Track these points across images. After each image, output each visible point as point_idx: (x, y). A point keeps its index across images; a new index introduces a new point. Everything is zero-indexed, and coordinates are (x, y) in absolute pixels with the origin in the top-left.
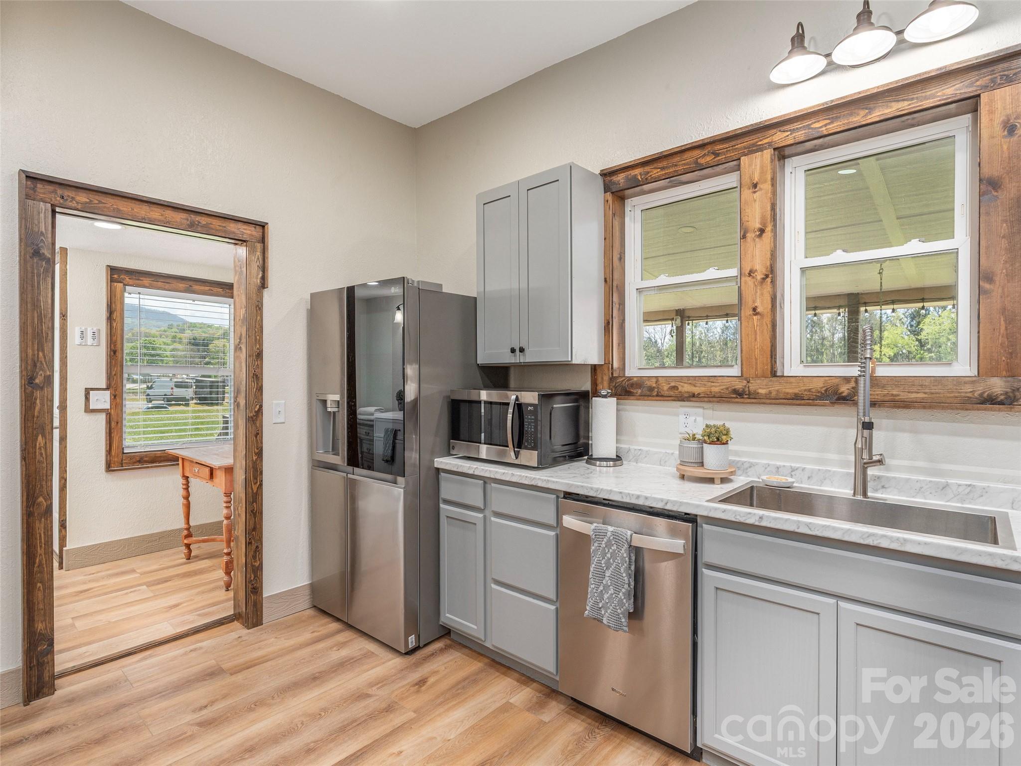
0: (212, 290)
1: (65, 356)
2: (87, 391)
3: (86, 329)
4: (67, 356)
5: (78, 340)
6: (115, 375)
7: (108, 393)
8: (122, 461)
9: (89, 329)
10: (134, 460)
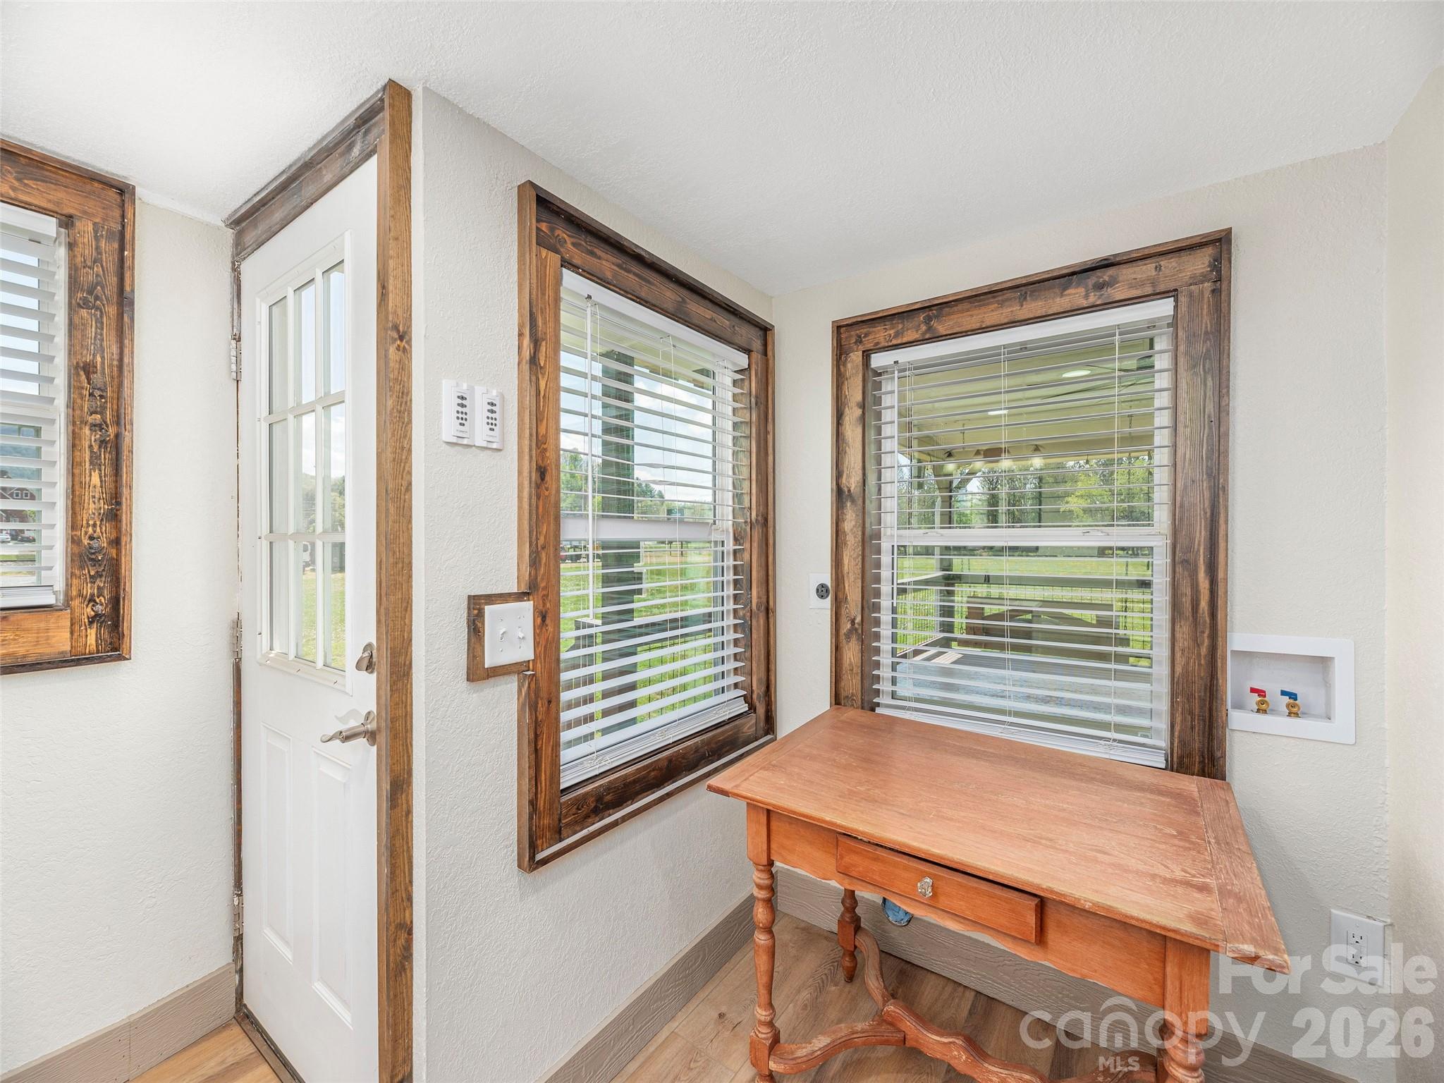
0: (715, 321)
1: (405, 484)
2: (477, 606)
3: (471, 389)
4: (410, 484)
5: (449, 428)
6: (543, 548)
7: (527, 607)
8: (560, 820)
9: (479, 390)
10: (584, 810)
